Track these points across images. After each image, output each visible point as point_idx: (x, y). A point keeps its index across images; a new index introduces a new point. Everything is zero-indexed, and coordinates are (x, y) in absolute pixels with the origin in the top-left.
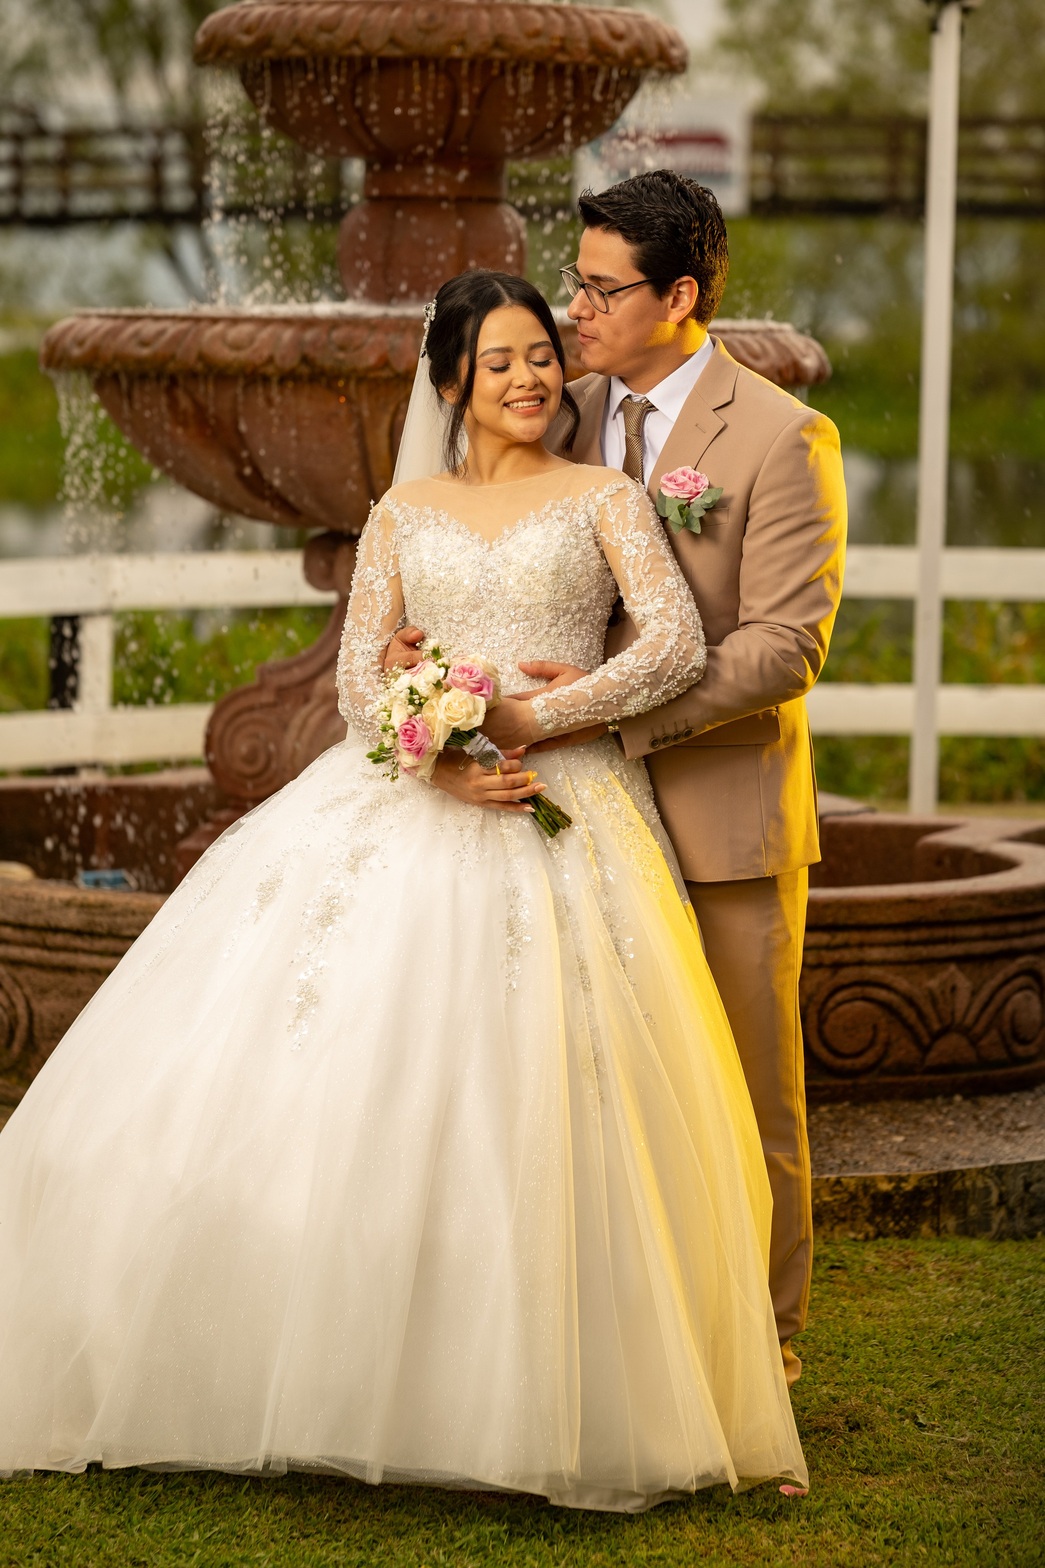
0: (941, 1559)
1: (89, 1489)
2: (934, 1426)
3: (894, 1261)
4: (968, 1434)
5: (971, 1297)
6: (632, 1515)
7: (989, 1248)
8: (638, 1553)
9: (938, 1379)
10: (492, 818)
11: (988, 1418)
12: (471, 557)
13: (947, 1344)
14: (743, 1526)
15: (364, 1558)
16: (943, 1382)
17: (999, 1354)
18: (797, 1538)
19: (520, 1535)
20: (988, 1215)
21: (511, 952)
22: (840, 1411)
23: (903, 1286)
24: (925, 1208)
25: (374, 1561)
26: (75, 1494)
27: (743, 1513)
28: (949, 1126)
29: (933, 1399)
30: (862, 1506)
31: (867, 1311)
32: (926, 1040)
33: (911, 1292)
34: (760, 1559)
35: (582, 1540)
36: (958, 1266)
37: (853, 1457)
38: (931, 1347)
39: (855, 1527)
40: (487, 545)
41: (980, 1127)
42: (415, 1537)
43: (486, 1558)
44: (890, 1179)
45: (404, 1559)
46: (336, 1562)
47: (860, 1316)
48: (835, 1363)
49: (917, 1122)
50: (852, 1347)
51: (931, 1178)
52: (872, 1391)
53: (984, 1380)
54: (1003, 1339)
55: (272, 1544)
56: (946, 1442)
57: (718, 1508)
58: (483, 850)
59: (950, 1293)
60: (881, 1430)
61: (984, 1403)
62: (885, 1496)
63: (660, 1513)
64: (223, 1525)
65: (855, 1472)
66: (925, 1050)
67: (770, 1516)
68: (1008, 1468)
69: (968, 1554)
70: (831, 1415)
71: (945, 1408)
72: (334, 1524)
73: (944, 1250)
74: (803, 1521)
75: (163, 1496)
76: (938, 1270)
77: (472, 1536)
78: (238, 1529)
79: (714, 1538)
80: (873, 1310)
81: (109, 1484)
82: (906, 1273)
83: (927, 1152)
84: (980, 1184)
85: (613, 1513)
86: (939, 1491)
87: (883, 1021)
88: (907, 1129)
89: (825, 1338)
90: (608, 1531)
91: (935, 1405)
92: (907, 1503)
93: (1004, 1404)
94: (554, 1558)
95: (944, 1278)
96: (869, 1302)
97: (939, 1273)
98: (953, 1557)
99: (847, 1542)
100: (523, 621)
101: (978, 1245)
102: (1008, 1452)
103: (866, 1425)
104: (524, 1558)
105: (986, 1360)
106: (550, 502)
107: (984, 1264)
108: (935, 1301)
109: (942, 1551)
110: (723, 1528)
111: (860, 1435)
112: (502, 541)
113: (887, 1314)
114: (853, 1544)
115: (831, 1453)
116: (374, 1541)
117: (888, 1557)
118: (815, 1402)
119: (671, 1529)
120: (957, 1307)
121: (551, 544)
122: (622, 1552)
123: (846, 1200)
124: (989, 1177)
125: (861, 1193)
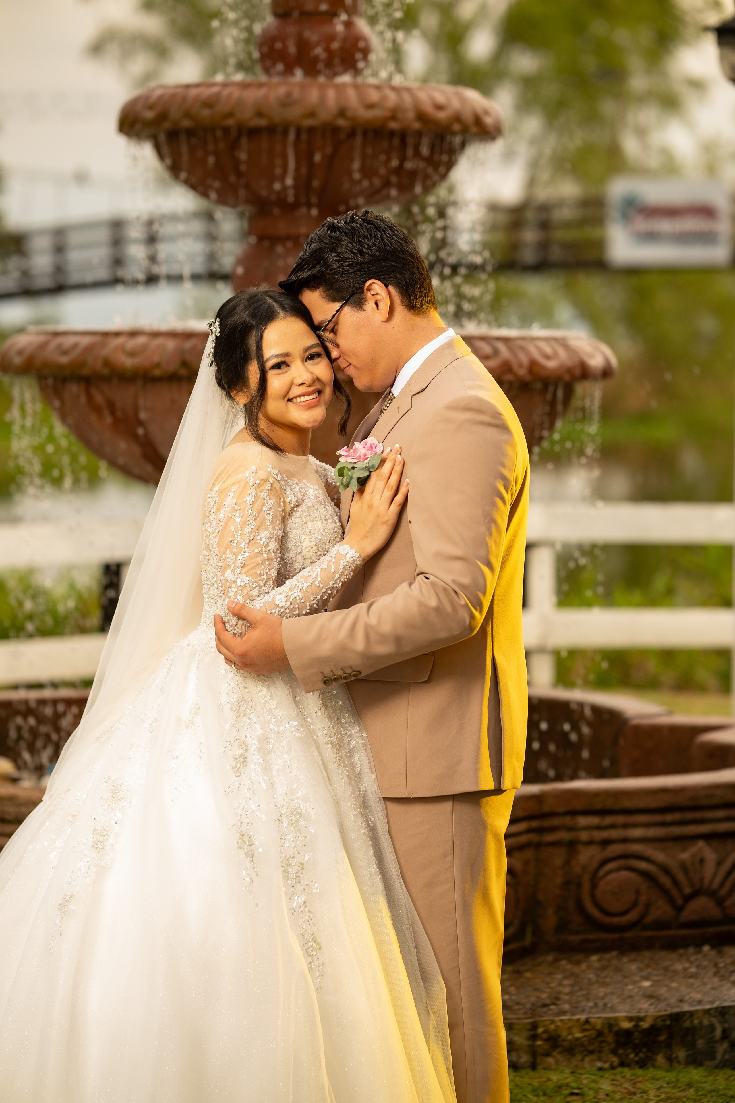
3: (624, 1088)
7: (706, 1076)
20: (713, 1047)
24: (660, 1042)
32: (679, 903)
41: (717, 973)
44: (630, 1019)
49: (666, 969)
51: (665, 1018)
66: (679, 910)
73: (668, 1078)
83: (666, 995)
84: (706, 1022)
87: (644, 887)
88: (653, 976)
101: (697, 1074)
107: (696, 1091)
123: (593, 1036)
124: (714, 1016)
125: (606, 1031)
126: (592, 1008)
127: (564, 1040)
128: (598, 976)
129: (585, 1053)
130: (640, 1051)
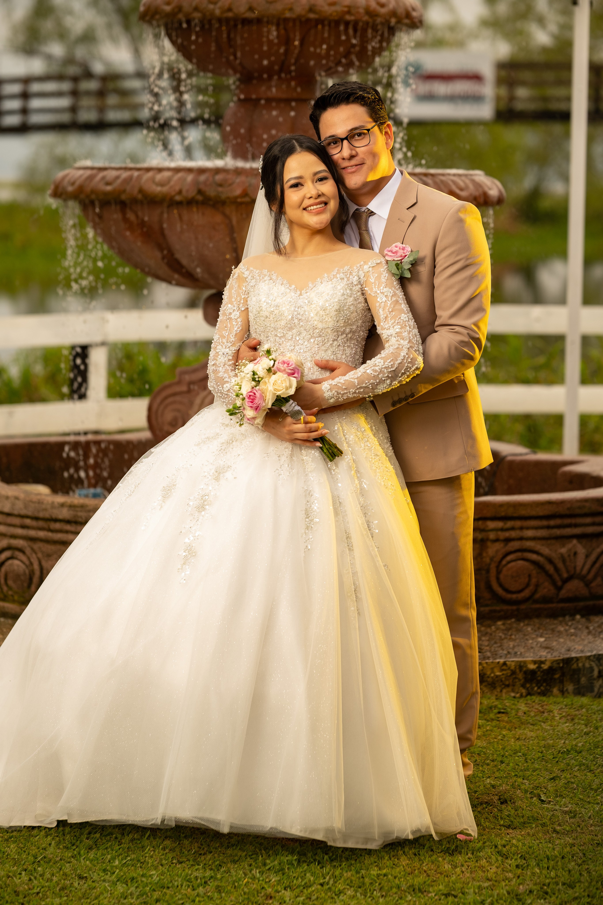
0: (548, 876)
1: (57, 836)
2: (550, 801)
3: (536, 709)
4: (570, 806)
5: (578, 729)
6: (370, 850)
7: (591, 702)
8: (372, 872)
9: (555, 775)
10: (297, 450)
11: (582, 797)
12: (289, 299)
13: (562, 756)
14: (435, 857)
15: (213, 874)
16: (557, 776)
17: (592, 761)
18: (465, 865)
19: (305, 861)
20: (592, 683)
21: (307, 528)
22: (496, 792)
23: (539, 723)
24: (555, 679)
25: (219, 876)
26: (49, 838)
27: (435, 850)
28: (571, 633)
29: (551, 786)
30: (504, 846)
31: (517, 737)
32: (559, 583)
33: (544, 727)
34: (443, 876)
35: (340, 866)
36: (573, 712)
37: (501, 818)
38: (552, 757)
39: (500, 858)
40: (299, 292)
41: (589, 633)
42: (243, 863)
43: (283, 874)
44: (535, 662)
45: (236, 876)
46: (196, 877)
47: (513, 740)
48: (496, 766)
49: (553, 630)
50: (506, 757)
51: (559, 661)
52: (515, 781)
53: (582, 776)
54: (594, 753)
55: (160, 867)
56: (556, 810)
57: (421, 847)
58: (292, 469)
59: (566, 727)
60: (519, 803)
61: (580, 788)
62: (519, 840)
63: (387, 850)
64: (133, 856)
65: (502, 827)
66: (559, 589)
67: (451, 852)
68: (591, 825)
69: (564, 873)
70: (490, 795)
71: (557, 791)
72: (198, 855)
73: (565, 703)
74: (469, 855)
75: (100, 840)
76: (561, 714)
77: (276, 863)
78: (141, 858)
79: (417, 864)
80: (521, 737)
81: (69, 833)
82: (542, 716)
83: (557, 647)
84: (587, 665)
85: (360, 849)
86: (550, 838)
87: (534, 572)
88: (546, 634)
89: (491, 752)
90: (356, 860)
91: (551, 789)
92: (531, 845)
93: (592, 789)
94: (323, 875)
95: (564, 718)
96: (519, 732)
97: (561, 716)
98: (555, 875)
99: (494, 867)
100: (318, 337)
101: (584, 700)
102: (592, 816)
103: (511, 801)
104: (305, 875)
105: (584, 765)
106: (337, 269)
107: (587, 711)
108: (558, 731)
109: (549, 871)
110: (422, 858)
111: (507, 806)
112: (308, 291)
113: (528, 739)
114: (497, 867)
115: (489, 816)
116: (220, 865)
117: (517, 875)
118: (482, 788)
119: (393, 859)
120: (570, 734)
121: (336, 293)
122: (363, 872)
123: (509, 674)
124: (593, 661)
125: (518, 671)
126: (506, 655)
127: (488, 677)
128: (505, 634)
129: (503, 686)
130: (542, 685)
